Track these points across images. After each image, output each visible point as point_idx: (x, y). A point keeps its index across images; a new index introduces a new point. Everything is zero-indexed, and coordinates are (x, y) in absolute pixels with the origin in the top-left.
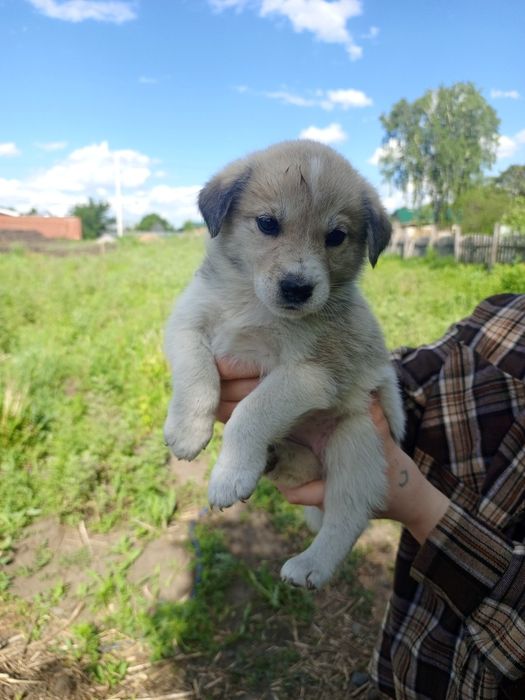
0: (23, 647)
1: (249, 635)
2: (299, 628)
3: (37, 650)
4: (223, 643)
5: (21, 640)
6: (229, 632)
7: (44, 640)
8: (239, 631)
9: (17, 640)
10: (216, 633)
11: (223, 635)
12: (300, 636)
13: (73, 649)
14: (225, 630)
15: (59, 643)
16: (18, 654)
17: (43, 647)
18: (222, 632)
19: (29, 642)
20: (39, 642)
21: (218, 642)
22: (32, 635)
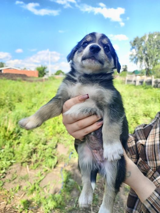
0: (5, 206)
1: (77, 208)
2: (93, 206)
3: (9, 207)
4: (68, 210)
5: (4, 203)
6: (70, 206)
7: (11, 204)
8: (73, 206)
9: (3, 204)
10: (66, 206)
11: (68, 207)
12: (93, 209)
13: (20, 208)
14: (69, 205)
15: (16, 206)
16: (2, 209)
17: (11, 206)
18: (68, 206)
19: (7, 204)
20: (10, 205)
21: (66, 209)
22: (8, 202)
